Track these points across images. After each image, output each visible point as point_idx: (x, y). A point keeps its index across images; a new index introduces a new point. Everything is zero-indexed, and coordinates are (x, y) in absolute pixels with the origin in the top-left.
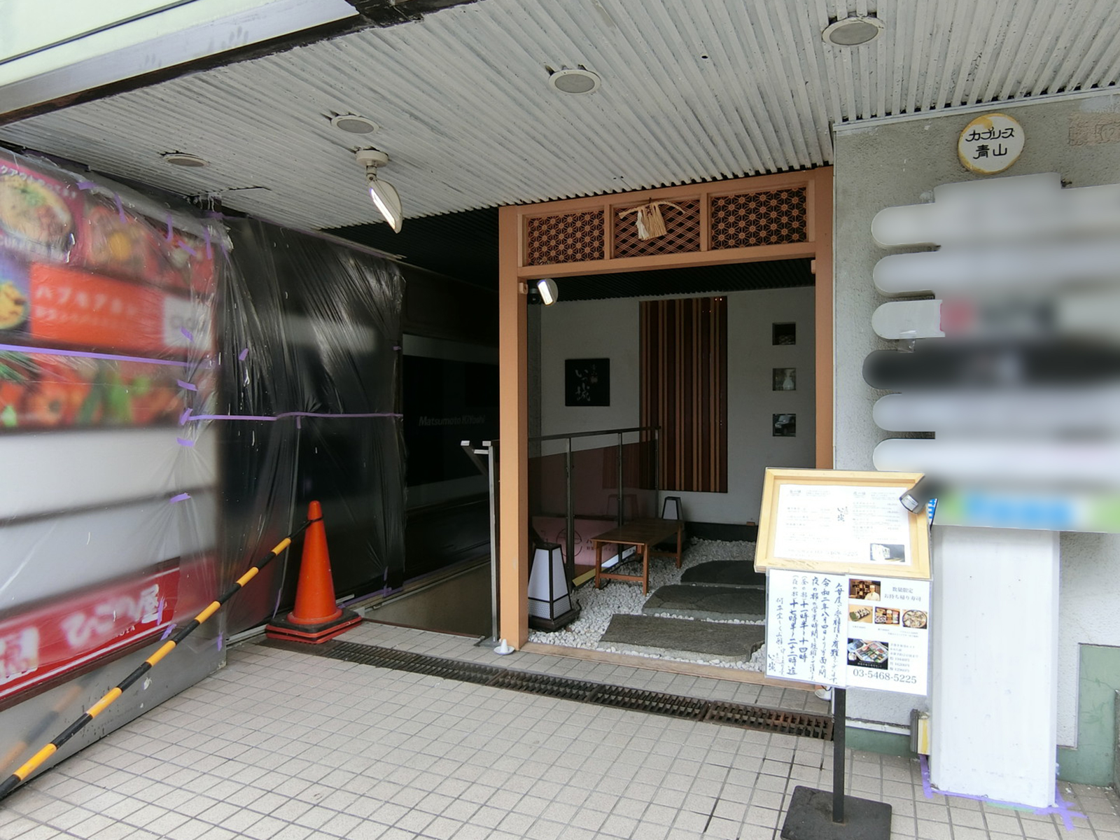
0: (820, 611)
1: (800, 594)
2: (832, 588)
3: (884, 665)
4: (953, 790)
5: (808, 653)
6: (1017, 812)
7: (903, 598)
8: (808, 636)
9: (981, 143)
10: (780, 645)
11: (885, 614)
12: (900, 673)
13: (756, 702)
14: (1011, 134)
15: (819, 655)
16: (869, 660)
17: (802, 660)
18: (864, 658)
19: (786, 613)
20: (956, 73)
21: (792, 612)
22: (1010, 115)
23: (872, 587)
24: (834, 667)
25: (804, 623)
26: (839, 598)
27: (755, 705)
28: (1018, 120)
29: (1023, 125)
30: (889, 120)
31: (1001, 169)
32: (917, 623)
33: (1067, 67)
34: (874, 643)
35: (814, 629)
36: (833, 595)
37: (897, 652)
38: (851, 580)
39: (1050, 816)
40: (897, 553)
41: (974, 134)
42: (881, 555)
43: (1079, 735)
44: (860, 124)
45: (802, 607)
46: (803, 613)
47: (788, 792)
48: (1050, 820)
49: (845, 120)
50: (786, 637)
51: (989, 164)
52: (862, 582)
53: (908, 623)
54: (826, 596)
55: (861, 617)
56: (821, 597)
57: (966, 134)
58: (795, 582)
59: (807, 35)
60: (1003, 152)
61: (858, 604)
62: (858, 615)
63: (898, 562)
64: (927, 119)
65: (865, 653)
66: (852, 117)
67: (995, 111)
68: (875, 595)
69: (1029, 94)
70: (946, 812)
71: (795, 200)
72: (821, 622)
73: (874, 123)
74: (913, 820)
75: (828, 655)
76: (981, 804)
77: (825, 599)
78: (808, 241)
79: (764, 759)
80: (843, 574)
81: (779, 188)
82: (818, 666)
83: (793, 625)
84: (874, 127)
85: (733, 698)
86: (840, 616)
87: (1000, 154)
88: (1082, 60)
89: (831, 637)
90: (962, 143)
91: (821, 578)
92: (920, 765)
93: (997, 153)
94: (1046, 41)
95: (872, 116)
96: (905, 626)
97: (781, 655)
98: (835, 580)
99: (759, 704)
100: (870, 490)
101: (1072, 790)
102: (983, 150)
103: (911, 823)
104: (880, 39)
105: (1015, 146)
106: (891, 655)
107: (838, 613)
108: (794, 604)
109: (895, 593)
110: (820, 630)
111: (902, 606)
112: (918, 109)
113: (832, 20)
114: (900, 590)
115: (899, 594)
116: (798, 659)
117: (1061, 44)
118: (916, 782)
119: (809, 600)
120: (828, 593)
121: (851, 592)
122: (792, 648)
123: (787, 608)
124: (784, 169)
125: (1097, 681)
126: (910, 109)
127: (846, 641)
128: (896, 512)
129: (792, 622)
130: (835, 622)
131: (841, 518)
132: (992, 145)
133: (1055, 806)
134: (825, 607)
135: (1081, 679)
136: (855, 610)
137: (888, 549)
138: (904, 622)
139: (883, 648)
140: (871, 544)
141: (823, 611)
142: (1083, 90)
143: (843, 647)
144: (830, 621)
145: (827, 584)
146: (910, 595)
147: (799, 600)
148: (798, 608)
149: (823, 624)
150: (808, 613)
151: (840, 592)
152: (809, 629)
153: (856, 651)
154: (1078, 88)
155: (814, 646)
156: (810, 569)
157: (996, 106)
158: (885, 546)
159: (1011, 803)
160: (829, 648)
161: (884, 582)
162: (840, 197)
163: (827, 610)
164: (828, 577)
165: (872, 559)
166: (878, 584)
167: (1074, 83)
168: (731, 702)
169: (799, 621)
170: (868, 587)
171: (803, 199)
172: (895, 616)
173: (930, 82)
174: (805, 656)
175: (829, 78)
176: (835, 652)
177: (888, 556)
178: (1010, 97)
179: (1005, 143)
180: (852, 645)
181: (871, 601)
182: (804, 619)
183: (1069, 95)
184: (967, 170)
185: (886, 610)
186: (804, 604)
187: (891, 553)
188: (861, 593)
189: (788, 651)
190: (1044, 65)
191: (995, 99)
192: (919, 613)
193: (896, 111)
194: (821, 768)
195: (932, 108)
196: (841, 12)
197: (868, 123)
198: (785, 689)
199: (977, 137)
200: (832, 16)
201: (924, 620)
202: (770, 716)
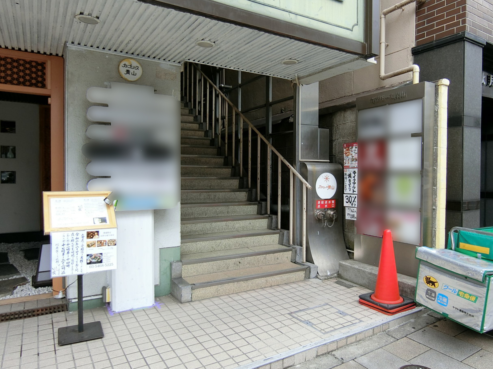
0: (75, 246)
1: (66, 241)
2: (80, 236)
3: (101, 262)
4: (121, 310)
5: (70, 264)
6: (143, 309)
7: (107, 235)
8: (70, 257)
9: (127, 69)
10: (58, 263)
11: (101, 243)
12: (107, 263)
13: (24, 308)
14: (138, 69)
15: (75, 263)
16: (95, 261)
17: (68, 267)
18: (93, 261)
19: (60, 249)
20: (122, 42)
21: (63, 249)
22: (137, 61)
23: (96, 233)
24: (81, 267)
25: (68, 252)
26: (83, 240)
27: (24, 310)
28: (140, 64)
29: (142, 66)
30: (91, 49)
31: (134, 80)
32: (113, 244)
33: (157, 52)
34: (97, 254)
35: (72, 254)
36: (81, 239)
37: (106, 256)
38: (87, 232)
39: (154, 307)
40: (103, 220)
41: (125, 65)
42: (98, 222)
43: (160, 280)
44: (79, 47)
45: (67, 246)
46: (68, 248)
47: (55, 332)
48: (154, 308)
49: (73, 43)
50: (60, 259)
51: (129, 77)
52: (92, 232)
53: (109, 244)
54: (77, 240)
55: (92, 246)
56: (75, 240)
57: (122, 64)
58: (64, 236)
59: (69, 14)
60: (135, 74)
61: (91, 241)
62: (90, 245)
63: (104, 223)
64: (107, 54)
65: (94, 259)
66: (76, 43)
67: (132, 58)
68: (97, 236)
69: (144, 56)
70: (120, 317)
71: (40, 68)
72: (75, 250)
73: (85, 48)
74: (109, 323)
75: (79, 263)
76: (131, 311)
77: (77, 241)
78: (47, 89)
79: (38, 326)
80: (84, 230)
81: (31, 59)
82: (75, 268)
83: (63, 254)
84: (85, 50)
85: (11, 310)
86: (83, 246)
87: (134, 75)
88: (161, 52)
89: (80, 255)
90: (121, 68)
91: (75, 233)
92: (107, 307)
93: (133, 74)
94: (153, 44)
95: (85, 45)
96: (108, 246)
97: (58, 267)
98: (81, 233)
99: (26, 309)
100: (90, 198)
101: (159, 299)
102: (128, 72)
103: (109, 324)
104: (97, 25)
105: (139, 72)
106: (104, 258)
107: (83, 245)
108: (63, 245)
109: (104, 234)
110: (75, 253)
111: (107, 238)
112: (104, 48)
113: (81, 13)
114: (106, 233)
115: (106, 234)
116: (66, 267)
117: (157, 46)
118: (106, 313)
119: (70, 243)
120: (78, 238)
121: (88, 237)
122: (63, 263)
123: (60, 248)
124: (35, 52)
125: (165, 260)
126: (101, 47)
127: (86, 256)
128: (102, 206)
129: (63, 253)
130: (81, 249)
131: (80, 210)
132: (131, 71)
133: (155, 304)
134: (77, 244)
135: (160, 260)
136: (89, 243)
137: (100, 219)
138: (108, 244)
139: (101, 255)
140: (94, 218)
141: (76, 246)
142: (161, 60)
143: (85, 258)
144: (79, 249)
145: (77, 235)
146: (110, 234)
147: (66, 243)
148: (66, 247)
149: (76, 251)
150: (70, 248)
151: (83, 237)
152: (70, 254)
153: (90, 259)
154: (159, 59)
155: (73, 260)
156: (70, 230)
157: (132, 56)
158: (99, 218)
159: (141, 308)
160: (79, 259)
161: (100, 231)
162: (70, 75)
163: (78, 245)
164: (78, 232)
165: (94, 223)
166: (98, 232)
167: (158, 57)
168: (10, 312)
169: (66, 252)
170: (94, 233)
171: (44, 68)
172: (105, 243)
173: (111, 42)
174: (69, 265)
175: (72, 29)
176: (81, 261)
177: (101, 222)
178: (138, 55)
179: (136, 71)
180: (88, 257)
181: (96, 239)
182: (68, 251)
183: (156, 60)
184: (122, 78)
185: (101, 241)
186: (68, 245)
187: (102, 220)
188: (92, 236)
189: (61, 265)
190: (150, 50)
191: (133, 54)
192: (113, 240)
193: (95, 46)
194: (66, 320)
195: (110, 50)
196: (86, 13)
197: (82, 48)
198: (37, 300)
199: (126, 66)
200: (82, 12)
201: (115, 242)
202: (34, 312)
